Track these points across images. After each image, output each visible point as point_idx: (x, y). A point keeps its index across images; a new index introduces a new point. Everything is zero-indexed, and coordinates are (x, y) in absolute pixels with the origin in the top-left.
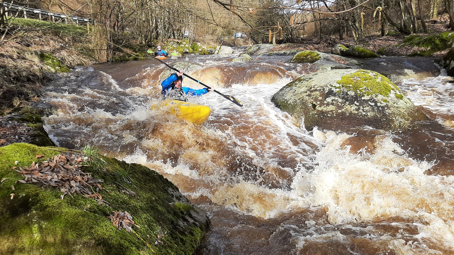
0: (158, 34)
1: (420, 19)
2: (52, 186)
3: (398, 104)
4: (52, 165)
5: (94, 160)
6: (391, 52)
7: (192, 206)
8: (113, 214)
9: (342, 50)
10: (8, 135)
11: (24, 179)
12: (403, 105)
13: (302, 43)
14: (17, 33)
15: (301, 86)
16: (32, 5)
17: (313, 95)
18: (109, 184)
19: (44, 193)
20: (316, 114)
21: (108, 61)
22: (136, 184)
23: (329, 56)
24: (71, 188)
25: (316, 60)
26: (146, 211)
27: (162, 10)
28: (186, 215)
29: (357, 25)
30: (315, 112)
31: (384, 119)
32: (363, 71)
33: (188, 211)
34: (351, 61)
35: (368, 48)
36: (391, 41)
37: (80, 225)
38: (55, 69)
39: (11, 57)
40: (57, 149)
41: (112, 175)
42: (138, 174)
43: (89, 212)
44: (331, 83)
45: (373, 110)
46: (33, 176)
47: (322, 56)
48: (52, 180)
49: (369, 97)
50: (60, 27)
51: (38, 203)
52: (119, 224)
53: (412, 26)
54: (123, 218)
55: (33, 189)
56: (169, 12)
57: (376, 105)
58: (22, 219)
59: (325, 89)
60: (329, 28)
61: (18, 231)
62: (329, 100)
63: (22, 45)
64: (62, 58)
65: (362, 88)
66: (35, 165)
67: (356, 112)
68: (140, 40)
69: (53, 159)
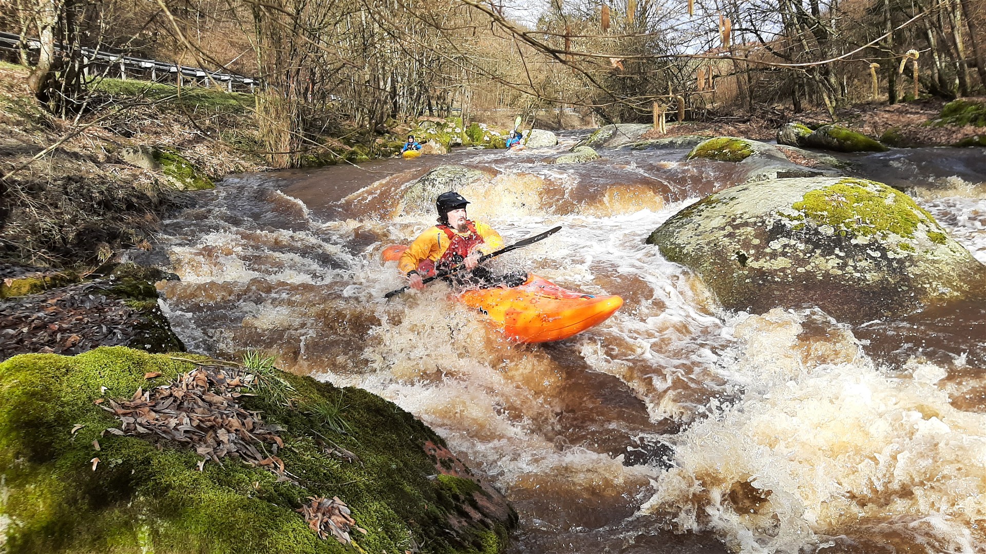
0: (396, 108)
1: (975, 66)
2: (179, 442)
3: (935, 254)
4: (179, 394)
5: (266, 382)
6: (914, 139)
7: (476, 482)
8: (308, 503)
9: (801, 135)
10: (86, 324)
11: (119, 427)
12: (947, 257)
13: (708, 120)
14: (105, 109)
15: (710, 214)
16: (138, 52)
17: (740, 236)
18: (299, 436)
19: (164, 458)
20: (747, 277)
21: (292, 166)
22: (356, 433)
23: (772, 147)
24: (219, 445)
25: (744, 157)
26: (380, 494)
27: (405, 57)
28: (463, 502)
29: (833, 80)
30: (746, 272)
31: (905, 288)
32: (853, 181)
33: (470, 495)
34: (823, 159)
35: (861, 130)
36: (911, 113)
37: (240, 529)
38: (184, 182)
39: (94, 159)
40: (188, 358)
41: (305, 415)
42: (359, 413)
43: (258, 500)
44: (779, 208)
45: (878, 267)
46: (139, 420)
47: (755, 149)
48: (179, 427)
49: (868, 238)
50: (193, 96)
51: (149, 479)
52: (322, 527)
53: (957, 81)
54: (330, 512)
55: (137, 448)
56: (420, 62)
57: (884, 256)
58: (115, 514)
59: (767, 222)
60: (770, 87)
61: (108, 539)
62: (776, 245)
63: (116, 134)
64: (198, 159)
65: (850, 220)
66: (143, 395)
67: (840, 272)
68: (359, 121)
69: (181, 381)
